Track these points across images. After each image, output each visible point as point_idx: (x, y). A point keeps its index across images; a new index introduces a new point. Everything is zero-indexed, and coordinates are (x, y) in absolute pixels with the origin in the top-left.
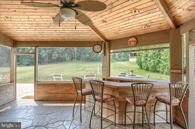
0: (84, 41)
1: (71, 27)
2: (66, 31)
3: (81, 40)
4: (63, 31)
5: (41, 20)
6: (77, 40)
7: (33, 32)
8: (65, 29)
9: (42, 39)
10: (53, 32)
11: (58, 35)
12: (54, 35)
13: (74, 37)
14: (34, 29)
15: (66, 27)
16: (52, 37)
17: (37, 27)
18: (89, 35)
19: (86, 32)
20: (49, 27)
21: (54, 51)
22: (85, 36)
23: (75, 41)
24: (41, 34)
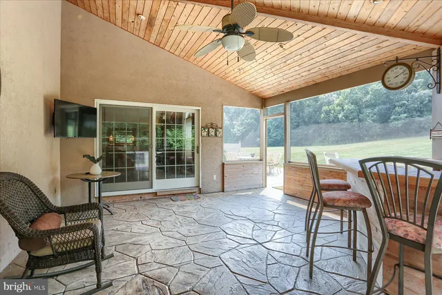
0: (369, 66)
1: (319, 48)
2: (318, 59)
3: (362, 68)
4: (312, 62)
5: (269, 56)
6: (354, 70)
7: (274, 78)
8: (313, 56)
9: (290, 86)
10: (297, 68)
11: (309, 71)
12: (304, 74)
13: (342, 65)
14: (272, 74)
15: (312, 51)
16: (303, 78)
17: (273, 70)
18: (374, 48)
19: (358, 43)
20: (288, 62)
21: (395, 106)
22: (362, 53)
23: (350, 72)
24: (285, 77)
